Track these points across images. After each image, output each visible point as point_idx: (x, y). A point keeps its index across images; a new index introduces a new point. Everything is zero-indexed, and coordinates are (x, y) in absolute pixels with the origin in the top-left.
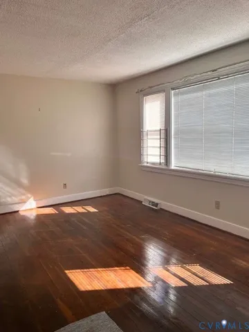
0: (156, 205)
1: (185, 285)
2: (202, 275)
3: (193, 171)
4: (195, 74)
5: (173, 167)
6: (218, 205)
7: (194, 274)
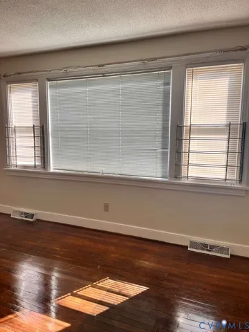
0: (32, 216)
1: (107, 308)
2: (117, 290)
3: (78, 173)
4: (79, 67)
5: (52, 170)
6: (106, 208)
7: (109, 291)
